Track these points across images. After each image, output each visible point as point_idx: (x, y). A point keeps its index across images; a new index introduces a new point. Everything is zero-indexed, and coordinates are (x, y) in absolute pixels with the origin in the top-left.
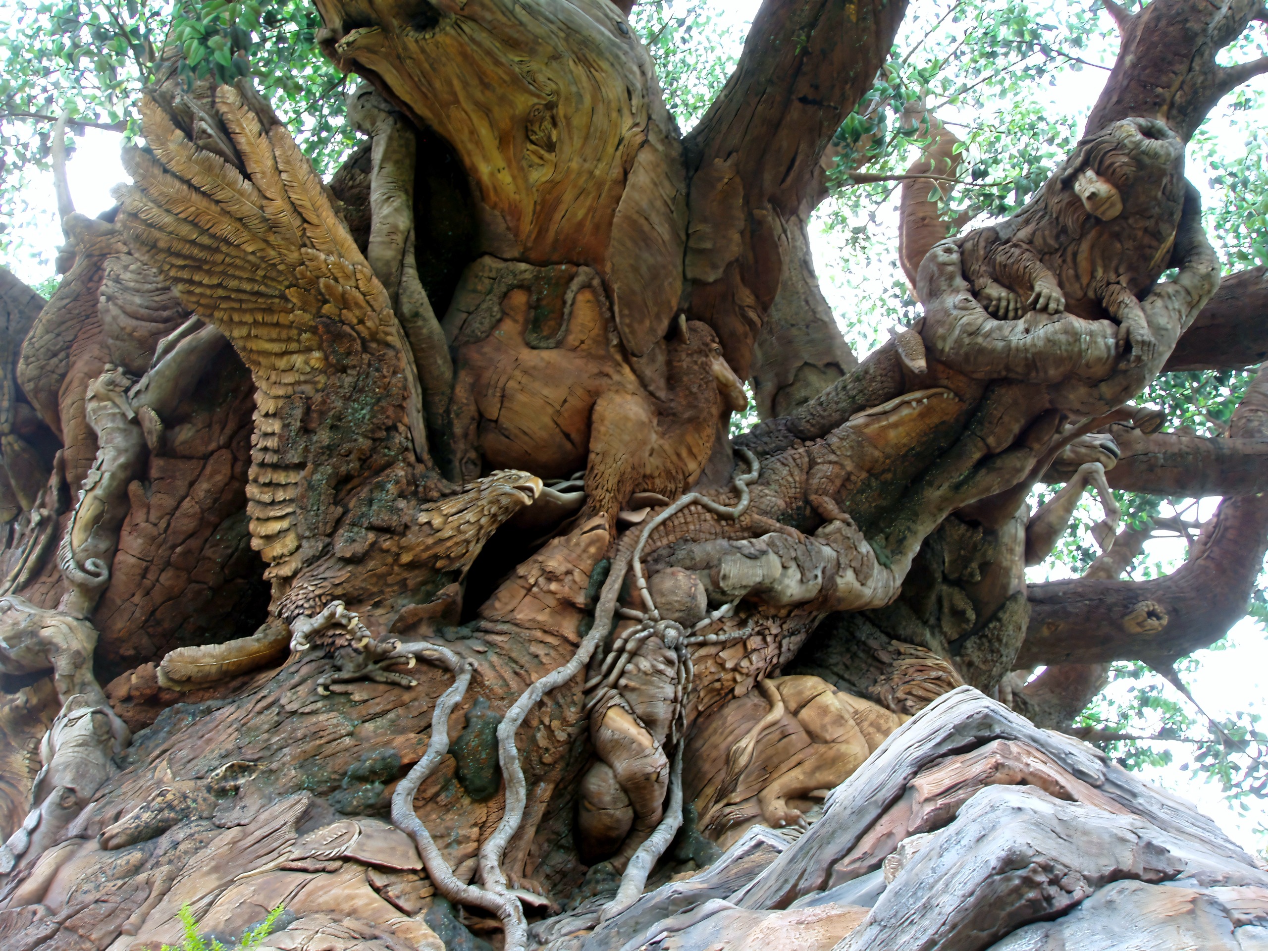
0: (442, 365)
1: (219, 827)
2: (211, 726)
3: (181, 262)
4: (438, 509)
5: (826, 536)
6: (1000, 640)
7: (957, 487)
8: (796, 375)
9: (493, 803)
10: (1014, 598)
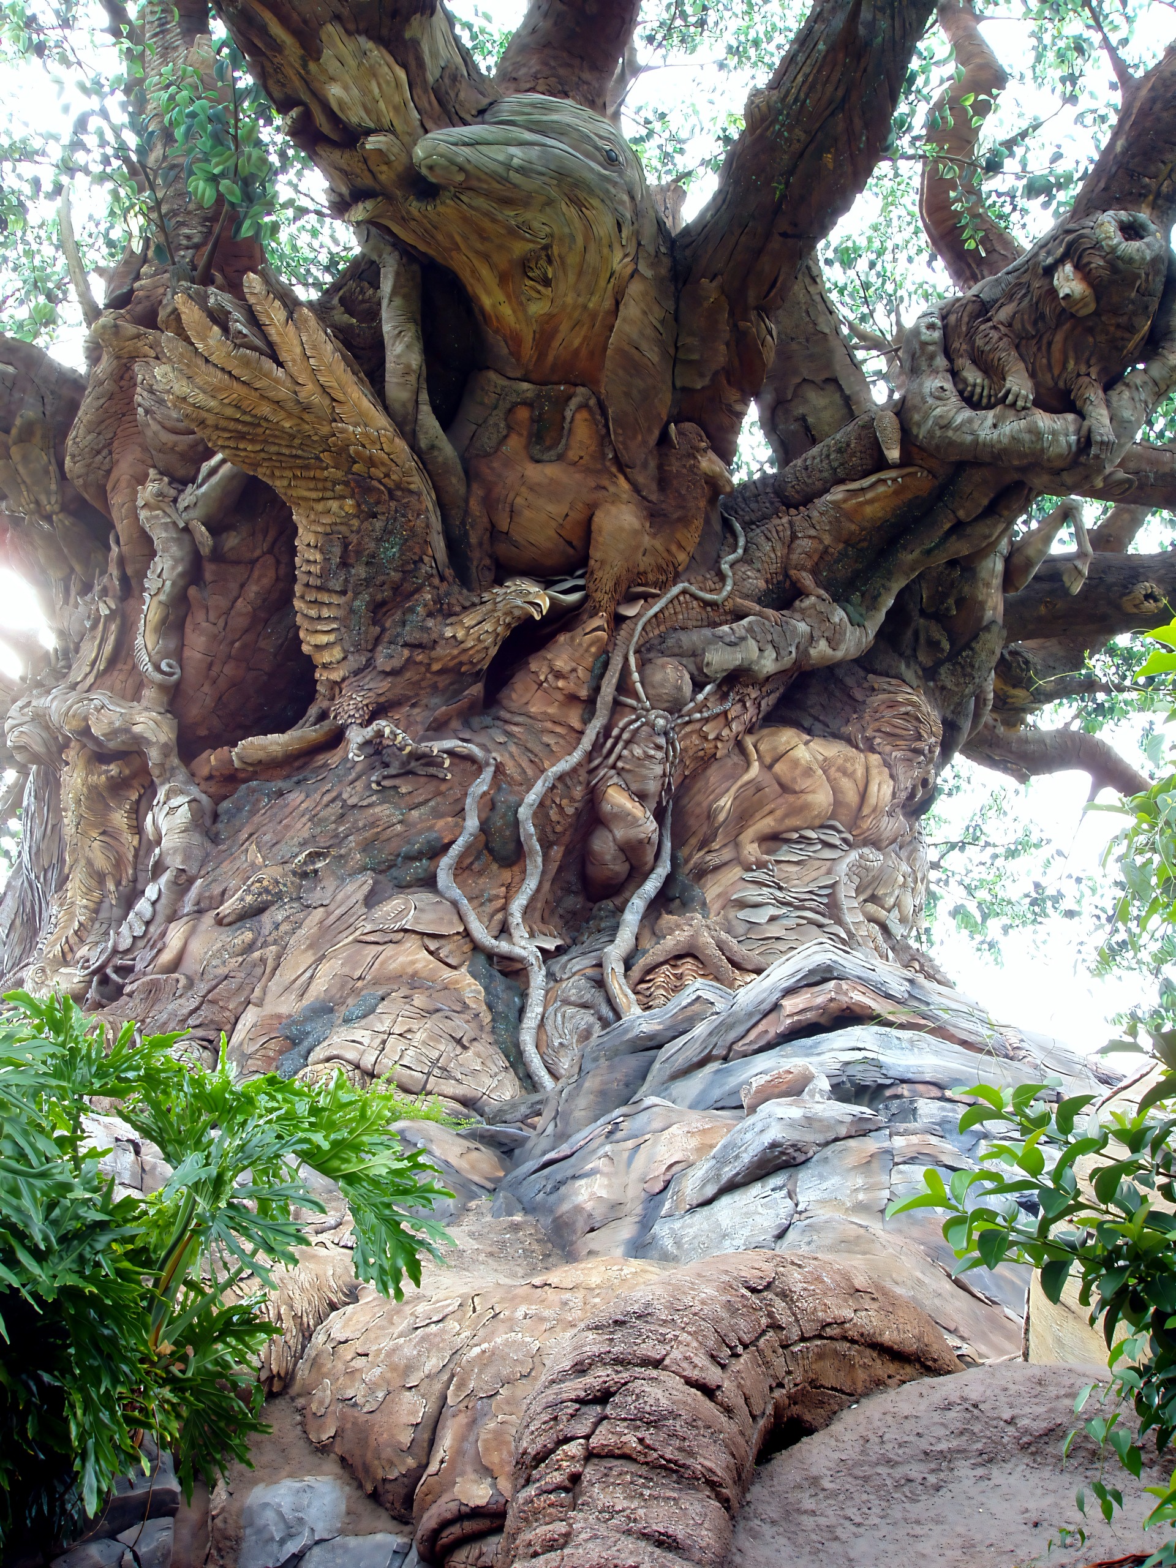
0: (456, 483)
1: (308, 907)
2: (287, 810)
3: (227, 435)
4: (461, 622)
5: (802, 611)
6: (972, 666)
7: (929, 552)
8: (795, 391)
9: (516, 869)
10: (987, 628)
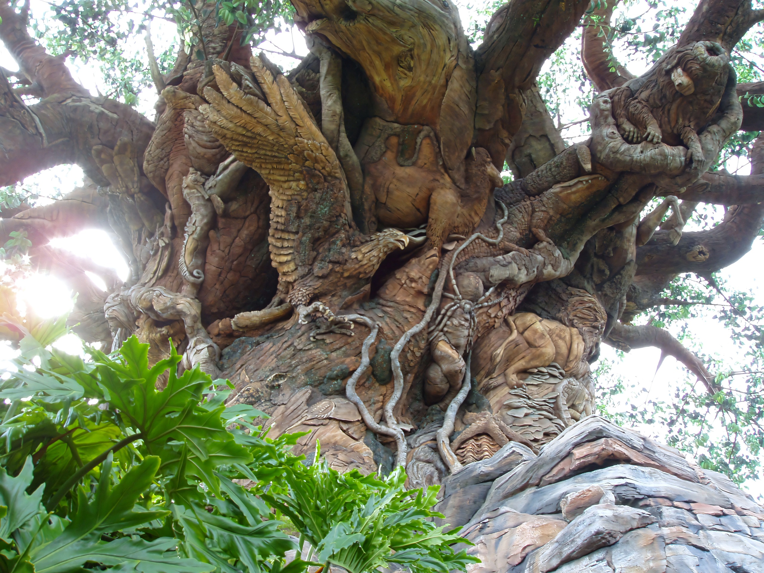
0: (358, 176)
1: (275, 405)
2: (262, 352)
3: (237, 143)
4: (360, 250)
5: (539, 250)
6: (621, 283)
7: (603, 220)
8: (525, 141)
9: (389, 386)
10: (629, 264)
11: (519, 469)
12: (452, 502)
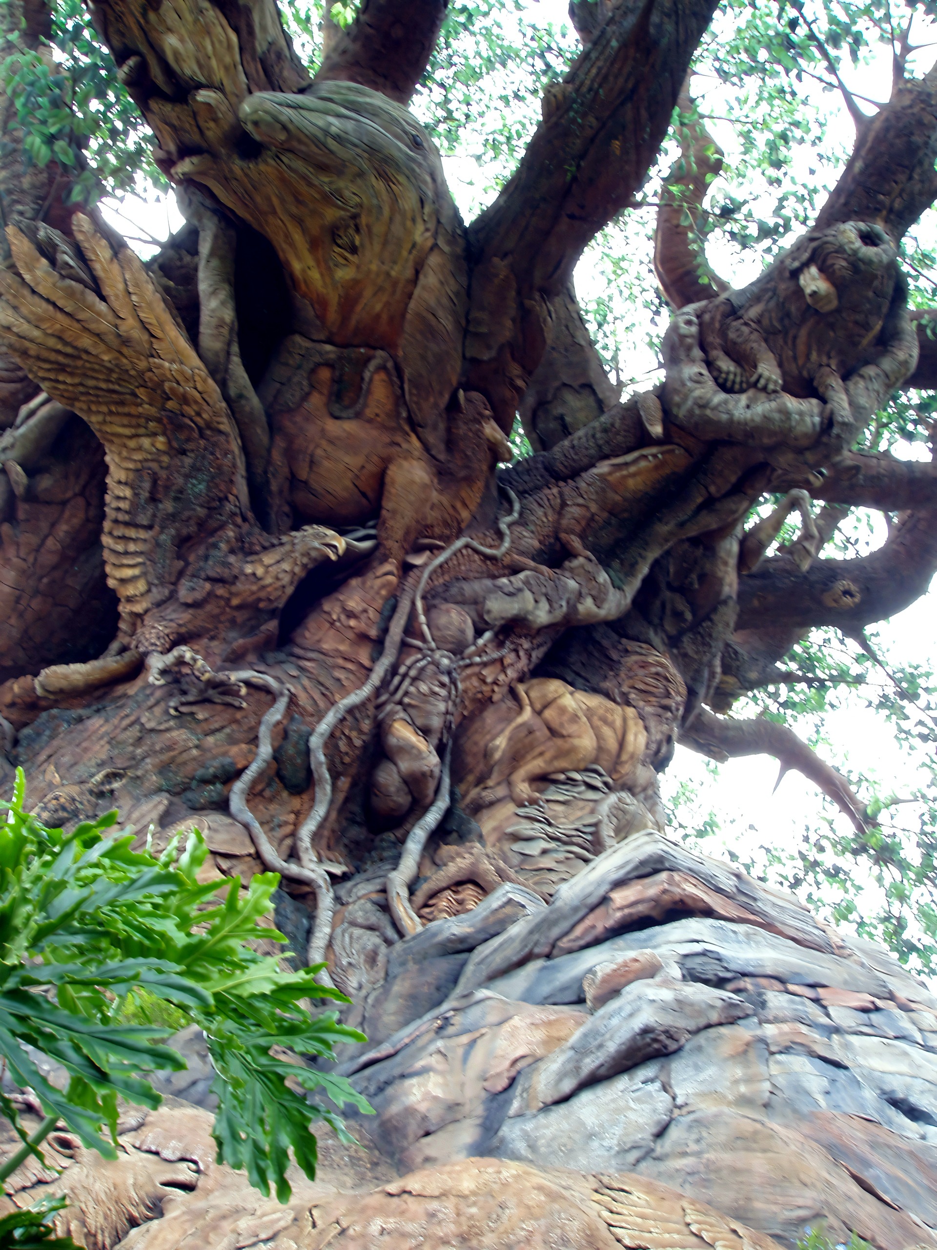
3: (47, 366)
4: (261, 561)
5: (571, 570)
6: (710, 636)
7: (682, 525)
8: (555, 393)
9: (305, 797)
10: (725, 602)
11: (516, 930)
12: (397, 988)
